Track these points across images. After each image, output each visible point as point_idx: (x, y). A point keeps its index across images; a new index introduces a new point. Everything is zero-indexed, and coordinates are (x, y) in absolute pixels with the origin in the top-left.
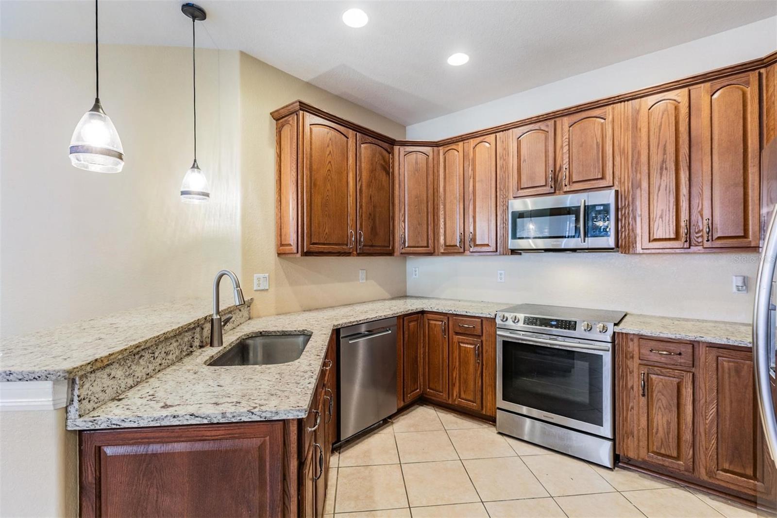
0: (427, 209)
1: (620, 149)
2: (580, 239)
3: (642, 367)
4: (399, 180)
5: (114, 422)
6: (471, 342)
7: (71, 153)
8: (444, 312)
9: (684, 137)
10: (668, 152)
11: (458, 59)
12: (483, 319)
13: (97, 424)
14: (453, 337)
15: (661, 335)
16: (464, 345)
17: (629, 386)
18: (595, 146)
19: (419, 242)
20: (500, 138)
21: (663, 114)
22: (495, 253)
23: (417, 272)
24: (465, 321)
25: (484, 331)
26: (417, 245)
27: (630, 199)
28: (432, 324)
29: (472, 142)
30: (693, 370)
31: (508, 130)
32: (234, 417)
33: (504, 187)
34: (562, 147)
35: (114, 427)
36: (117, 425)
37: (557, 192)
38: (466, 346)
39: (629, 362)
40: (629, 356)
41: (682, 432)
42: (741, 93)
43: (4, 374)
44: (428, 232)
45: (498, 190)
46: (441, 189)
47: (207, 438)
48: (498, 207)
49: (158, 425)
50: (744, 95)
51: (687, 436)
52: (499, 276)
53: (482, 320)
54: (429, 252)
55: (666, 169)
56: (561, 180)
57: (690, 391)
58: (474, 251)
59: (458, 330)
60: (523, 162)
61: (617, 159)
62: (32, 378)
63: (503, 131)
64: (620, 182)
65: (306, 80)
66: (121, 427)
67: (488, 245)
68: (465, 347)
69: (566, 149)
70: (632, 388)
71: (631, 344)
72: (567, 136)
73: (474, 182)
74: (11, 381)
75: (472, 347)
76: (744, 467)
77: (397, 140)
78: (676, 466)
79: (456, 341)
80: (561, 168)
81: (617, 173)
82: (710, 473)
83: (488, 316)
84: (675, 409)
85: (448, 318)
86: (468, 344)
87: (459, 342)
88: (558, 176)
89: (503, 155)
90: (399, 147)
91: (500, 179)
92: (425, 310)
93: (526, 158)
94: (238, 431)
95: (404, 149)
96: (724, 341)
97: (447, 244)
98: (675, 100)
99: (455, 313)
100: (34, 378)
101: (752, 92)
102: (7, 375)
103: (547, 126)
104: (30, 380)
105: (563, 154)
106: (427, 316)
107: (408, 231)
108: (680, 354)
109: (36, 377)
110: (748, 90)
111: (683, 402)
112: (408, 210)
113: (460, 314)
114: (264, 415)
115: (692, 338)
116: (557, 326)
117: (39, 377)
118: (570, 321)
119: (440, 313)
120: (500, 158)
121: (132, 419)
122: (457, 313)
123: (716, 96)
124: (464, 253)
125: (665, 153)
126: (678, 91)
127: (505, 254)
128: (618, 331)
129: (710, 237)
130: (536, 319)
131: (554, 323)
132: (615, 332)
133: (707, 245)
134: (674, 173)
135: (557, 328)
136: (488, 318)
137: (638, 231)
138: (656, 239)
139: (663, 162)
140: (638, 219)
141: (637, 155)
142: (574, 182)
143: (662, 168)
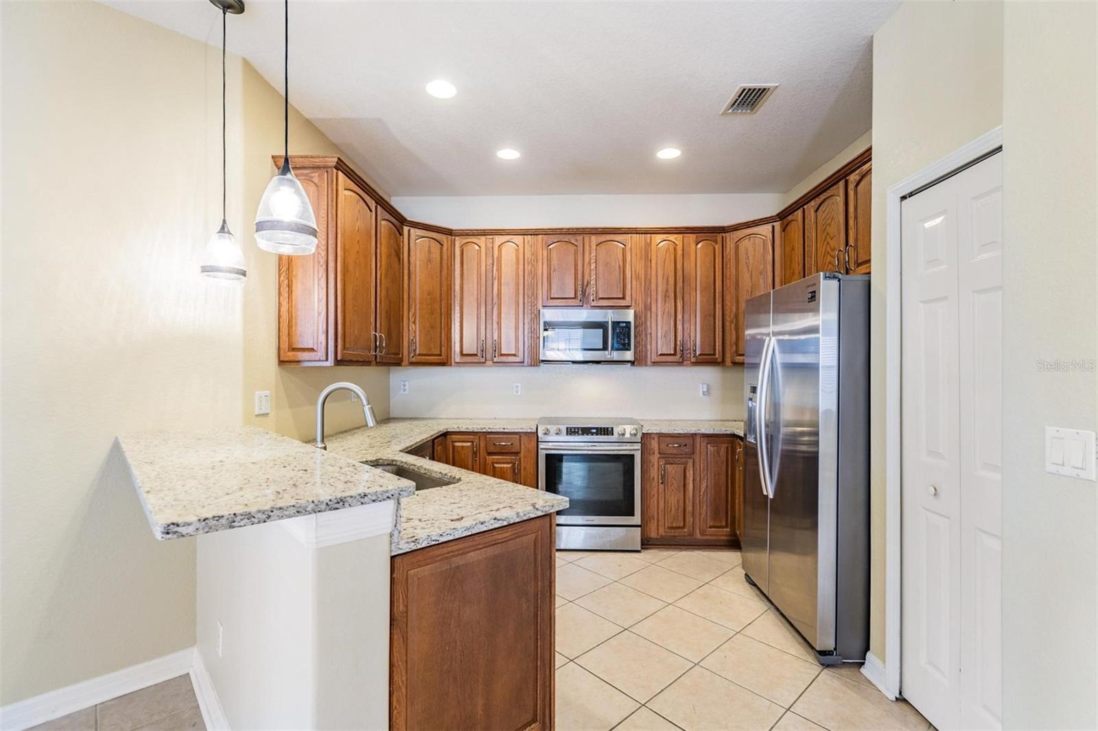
0: (441, 310)
1: (636, 275)
2: (607, 352)
3: (661, 460)
4: (409, 270)
5: (433, 539)
6: (509, 461)
7: (257, 231)
8: (476, 431)
9: (679, 273)
10: (670, 283)
11: (509, 154)
12: (521, 434)
13: (418, 543)
14: (486, 458)
15: (675, 432)
16: (500, 466)
17: (651, 478)
18: (618, 268)
19: (431, 349)
20: (528, 242)
21: (667, 252)
22: (521, 364)
23: (407, 387)
24: (501, 438)
25: (522, 447)
26: (429, 353)
27: (643, 319)
28: (458, 446)
29: (499, 240)
30: (693, 456)
31: (537, 235)
32: (525, 515)
33: (533, 294)
34: (590, 264)
35: (434, 543)
36: (436, 541)
37: (585, 305)
38: (502, 465)
39: (651, 458)
40: (651, 453)
41: (686, 506)
42: (712, 247)
43: (358, 497)
44: (441, 338)
45: (526, 297)
46: (457, 288)
47: (499, 541)
48: (526, 315)
49: (470, 533)
50: (714, 249)
51: (689, 508)
52: (515, 388)
53: (520, 436)
54: (442, 361)
55: (669, 297)
56: (589, 294)
57: (691, 472)
58: (498, 361)
59: (492, 449)
60: (553, 271)
61: (634, 283)
62: (385, 497)
63: (531, 235)
64: (636, 303)
65: (307, 116)
66: (440, 542)
67: (515, 355)
68: (501, 468)
69: (593, 266)
70: (653, 479)
71: (653, 441)
72: (594, 254)
73: (500, 284)
74: (365, 503)
75: (509, 466)
76: (721, 521)
77: (408, 219)
78: (682, 534)
79: (490, 462)
80: (588, 283)
81: (634, 295)
82: (703, 533)
83: (529, 431)
84: (682, 489)
85: (479, 438)
86: (504, 463)
87: (493, 463)
88: (585, 291)
89: (531, 260)
90: (409, 228)
91: (528, 285)
92: (449, 430)
93: (556, 268)
94: (521, 530)
95: (416, 232)
96: (711, 432)
97: (464, 353)
98: (674, 242)
99: (490, 431)
100: (388, 497)
101: (718, 247)
102: (361, 498)
103: (577, 240)
104: (384, 500)
105: (590, 270)
106: (450, 438)
107: (420, 335)
108: (686, 445)
109: (390, 496)
110: (717, 247)
111: (687, 481)
112: (420, 309)
113: (496, 431)
114: (545, 509)
115: (693, 432)
116: (597, 434)
117: (393, 495)
118: (607, 428)
119: (470, 432)
120: (529, 263)
121: (448, 532)
122: (493, 431)
123: (699, 246)
124: (484, 363)
125: (667, 284)
126: (676, 236)
127: (531, 366)
128: (645, 432)
129: (695, 354)
130: (578, 428)
131: (594, 431)
132: (643, 434)
133: (693, 360)
134: (673, 301)
135: (597, 435)
136: (529, 433)
137: (648, 347)
138: (661, 354)
139: (667, 291)
140: (648, 336)
141: (648, 282)
142: (600, 298)
143: (666, 296)
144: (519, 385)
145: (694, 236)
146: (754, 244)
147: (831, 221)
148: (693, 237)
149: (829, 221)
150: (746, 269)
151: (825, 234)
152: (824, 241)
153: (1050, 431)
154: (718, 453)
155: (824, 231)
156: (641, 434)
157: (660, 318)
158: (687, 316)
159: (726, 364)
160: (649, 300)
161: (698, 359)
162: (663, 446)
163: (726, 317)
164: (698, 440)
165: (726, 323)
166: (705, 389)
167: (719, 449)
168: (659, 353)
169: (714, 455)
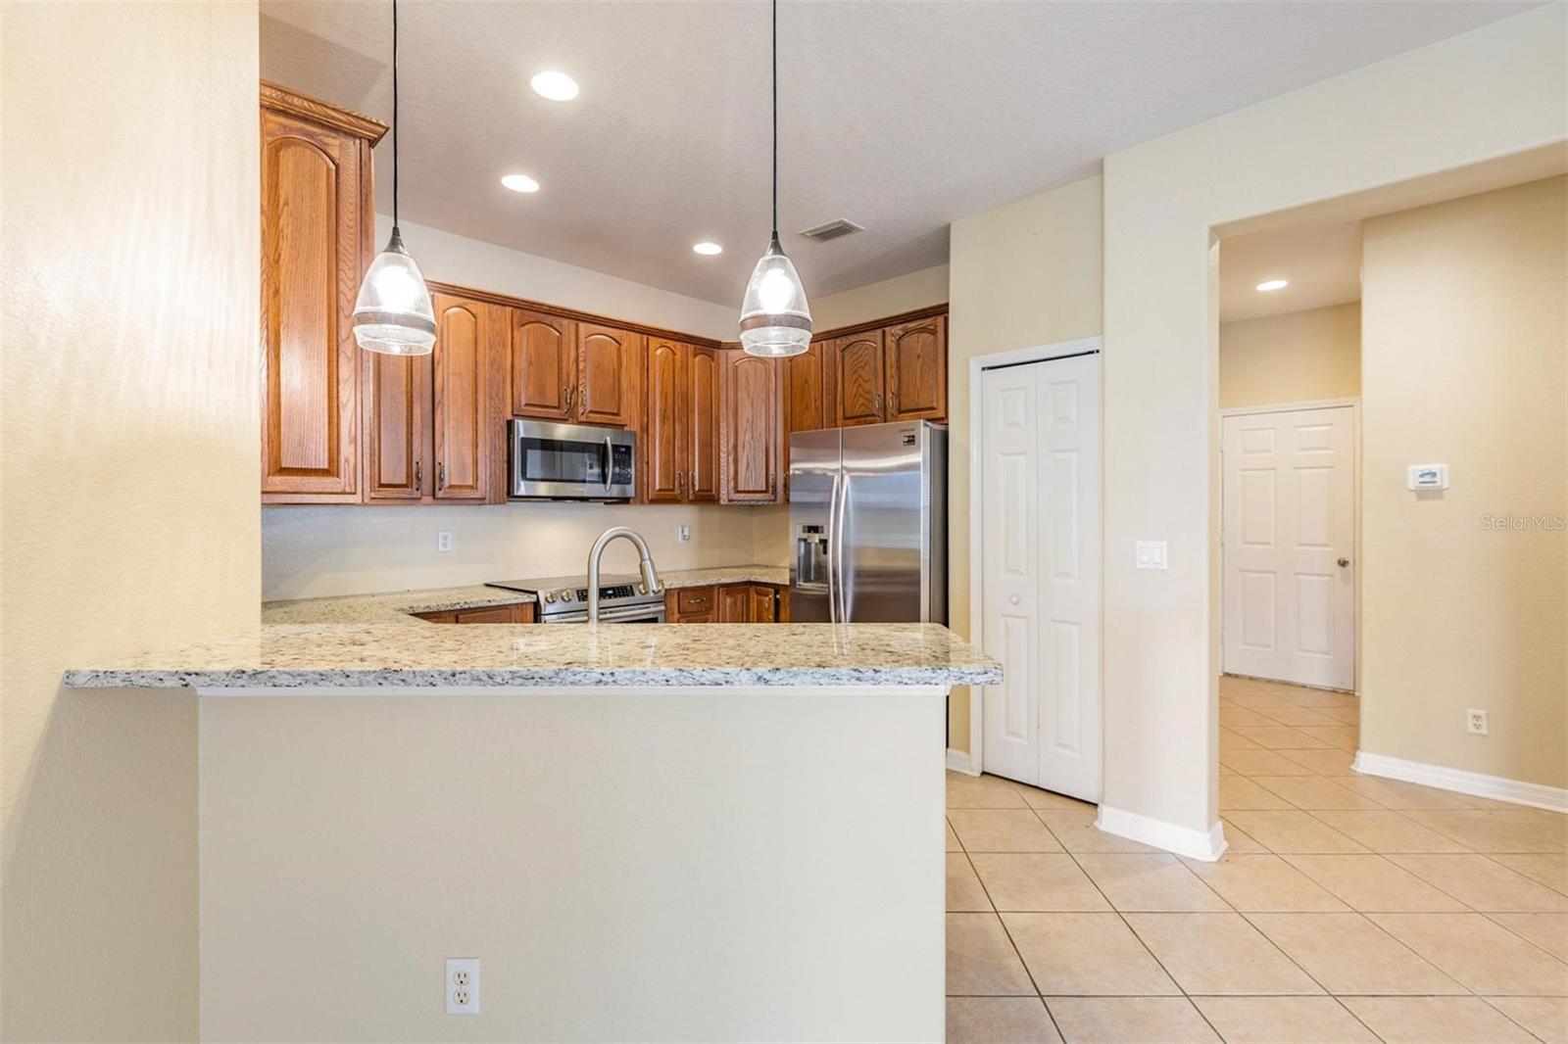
2: (605, 486)
8: (442, 609)
9: (678, 389)
10: (668, 401)
11: (520, 184)
15: (698, 585)
18: (611, 373)
20: (491, 313)
21: (665, 361)
22: (477, 501)
27: (639, 443)
30: (711, 611)
31: (503, 305)
33: (497, 395)
40: (671, 613)
42: (707, 364)
50: (711, 366)
53: (510, 610)
55: (667, 418)
56: (576, 404)
58: (445, 496)
63: (495, 303)
64: (631, 422)
67: (472, 487)
69: (582, 366)
71: (673, 598)
72: (583, 350)
81: (629, 411)
83: (527, 600)
88: (571, 399)
89: (495, 342)
97: (384, 481)
98: (672, 350)
99: (466, 606)
101: (715, 365)
108: (706, 599)
110: (713, 364)
113: (476, 606)
116: (615, 595)
118: (625, 587)
122: (472, 606)
123: (697, 359)
124: (420, 499)
125: (666, 402)
126: (674, 343)
127: (495, 504)
128: (668, 587)
129: (694, 490)
131: (610, 592)
132: (666, 590)
133: (691, 497)
134: (672, 423)
135: (616, 597)
136: (522, 604)
137: (645, 480)
138: (660, 490)
139: (665, 411)
140: (645, 466)
141: (645, 396)
142: (591, 412)
143: (664, 416)
144: (449, 534)
145: (693, 346)
146: (755, 368)
147: (865, 365)
148: (691, 347)
149: (862, 364)
150: (745, 395)
151: (856, 376)
152: (855, 382)
153: (1140, 544)
154: (735, 604)
155: (855, 372)
156: (663, 591)
157: (657, 443)
158: (685, 444)
159: (722, 502)
160: (646, 419)
161: (695, 496)
162: (684, 603)
163: (721, 447)
164: (716, 591)
165: (721, 454)
166: (686, 533)
167: (736, 600)
168: (657, 488)
169: (731, 607)
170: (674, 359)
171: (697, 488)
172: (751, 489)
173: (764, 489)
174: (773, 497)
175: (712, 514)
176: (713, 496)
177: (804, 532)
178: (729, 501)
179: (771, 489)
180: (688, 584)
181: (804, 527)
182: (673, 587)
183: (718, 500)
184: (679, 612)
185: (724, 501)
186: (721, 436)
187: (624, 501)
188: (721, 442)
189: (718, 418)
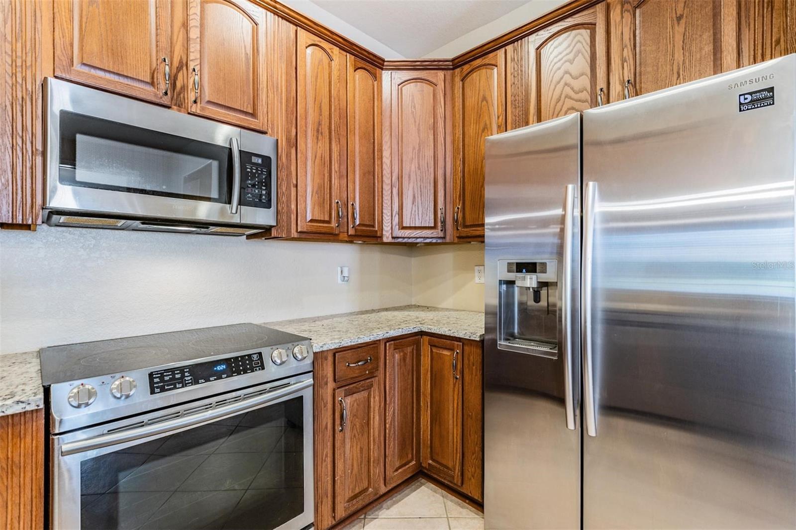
2: (228, 206)
3: (338, 391)
17: (323, 427)
18: (244, 57)
37: (174, 107)
42: (371, 83)
55: (322, 135)
56: (184, 88)
57: (377, 398)
61: (271, 94)
64: (273, 130)
70: (326, 427)
71: (326, 364)
76: (407, 455)
80: (181, 64)
81: (270, 115)
88: (176, 78)
98: (328, 53)
105: (188, 40)
116: (229, 373)
118: (250, 356)
126: (331, 44)
128: (318, 350)
129: (354, 222)
130: (182, 370)
131: (222, 367)
132: (315, 354)
134: (327, 141)
137: (293, 206)
138: (311, 221)
139: (319, 124)
140: (293, 190)
141: (292, 102)
142: (209, 102)
143: (318, 131)
145: (352, 56)
146: (422, 91)
147: (575, 57)
148: (350, 57)
149: (570, 57)
151: (559, 74)
152: (558, 82)
154: (404, 360)
155: (559, 69)
156: (312, 355)
157: (309, 163)
158: (344, 167)
159: (385, 240)
160: (294, 131)
161: (356, 230)
162: (340, 367)
163: (384, 179)
164: (382, 347)
165: (384, 186)
166: (346, 274)
167: (405, 354)
168: (309, 218)
169: (399, 365)
170: (330, 66)
171: (358, 222)
172: (417, 225)
173: (432, 225)
174: (441, 234)
175: (375, 255)
176: (376, 231)
177: (509, 271)
178: (393, 238)
179: (439, 224)
180: (347, 342)
181: (509, 264)
182: (325, 349)
183: (381, 237)
184: (335, 380)
185: (387, 238)
186: (384, 166)
187: (264, 233)
188: (384, 172)
189: (381, 145)
